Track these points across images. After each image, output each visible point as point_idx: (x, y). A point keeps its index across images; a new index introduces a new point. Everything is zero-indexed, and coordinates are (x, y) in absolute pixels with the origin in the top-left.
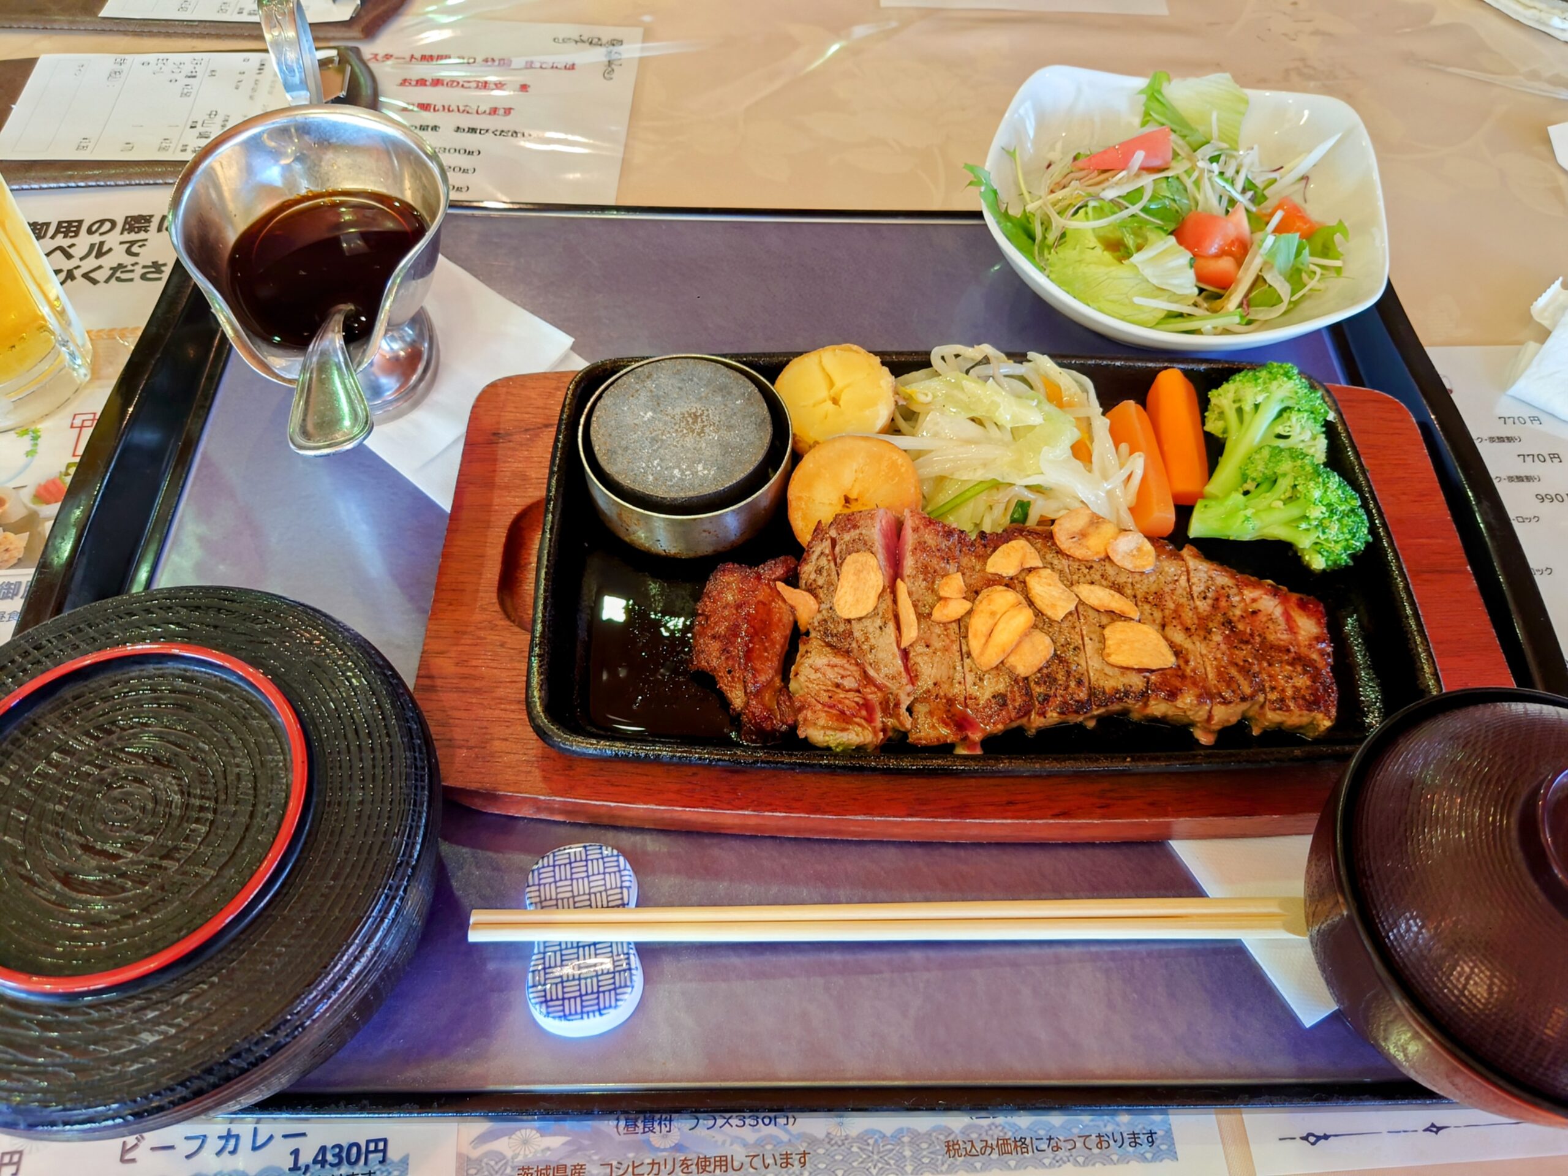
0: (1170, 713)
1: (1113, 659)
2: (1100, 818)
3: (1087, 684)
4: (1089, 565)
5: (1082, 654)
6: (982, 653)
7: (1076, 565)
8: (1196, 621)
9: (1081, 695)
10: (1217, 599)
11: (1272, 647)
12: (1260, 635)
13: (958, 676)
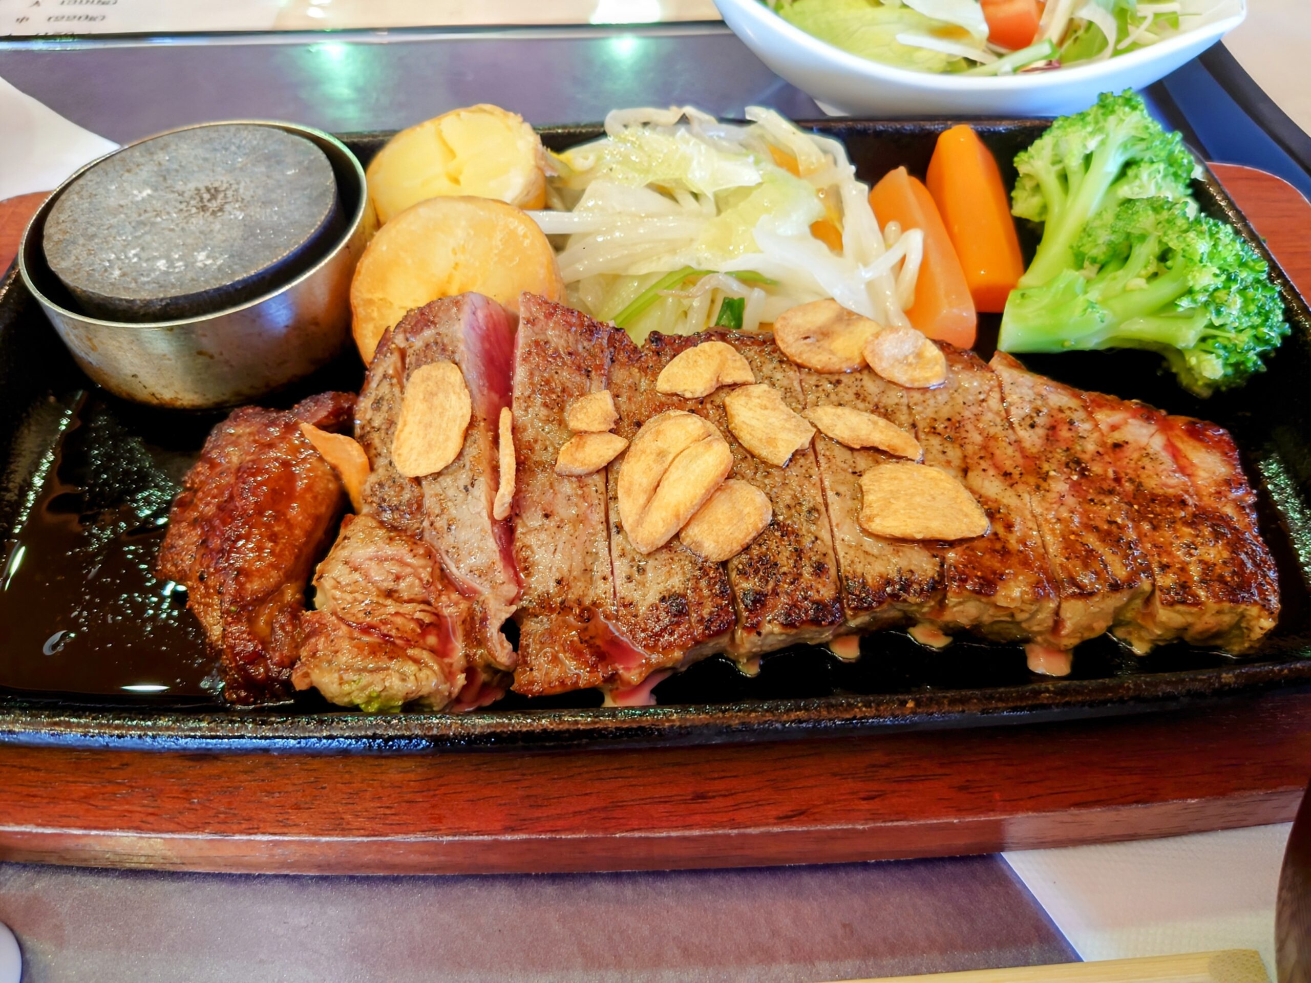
0: (986, 619)
1: (877, 526)
2: (867, 820)
3: (833, 571)
4: (835, 378)
5: (824, 520)
6: (639, 522)
7: (813, 380)
8: (1020, 461)
9: (823, 591)
10: (1053, 428)
11: (1153, 498)
12: (1131, 480)
13: (601, 568)
